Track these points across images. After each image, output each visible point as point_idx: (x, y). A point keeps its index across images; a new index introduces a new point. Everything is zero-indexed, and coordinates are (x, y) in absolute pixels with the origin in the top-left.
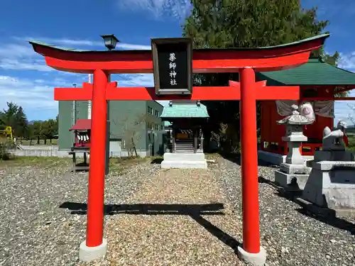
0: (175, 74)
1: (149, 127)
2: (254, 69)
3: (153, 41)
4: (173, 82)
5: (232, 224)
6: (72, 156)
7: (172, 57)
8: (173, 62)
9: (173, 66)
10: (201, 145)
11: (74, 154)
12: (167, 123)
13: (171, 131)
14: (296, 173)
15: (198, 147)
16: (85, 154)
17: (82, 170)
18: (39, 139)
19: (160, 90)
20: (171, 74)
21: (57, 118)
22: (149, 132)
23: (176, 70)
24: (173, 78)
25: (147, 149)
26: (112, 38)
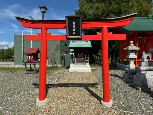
0: (75, 30)
1: (62, 52)
2: (107, 27)
3: (66, 17)
4: (74, 33)
5: (100, 94)
6: (25, 66)
7: (74, 23)
8: (74, 25)
9: (74, 27)
10: (88, 60)
11: (26, 65)
12: (71, 50)
13: (74, 54)
14: (131, 73)
15: (87, 62)
16: (31, 65)
17: (29, 73)
18: (3, 59)
19: (69, 36)
20: (73, 30)
21: (13, 47)
22: (62, 55)
23: (75, 28)
24: (74, 32)
25: (61, 63)
26: (44, 7)
